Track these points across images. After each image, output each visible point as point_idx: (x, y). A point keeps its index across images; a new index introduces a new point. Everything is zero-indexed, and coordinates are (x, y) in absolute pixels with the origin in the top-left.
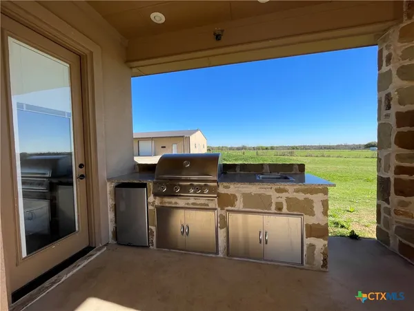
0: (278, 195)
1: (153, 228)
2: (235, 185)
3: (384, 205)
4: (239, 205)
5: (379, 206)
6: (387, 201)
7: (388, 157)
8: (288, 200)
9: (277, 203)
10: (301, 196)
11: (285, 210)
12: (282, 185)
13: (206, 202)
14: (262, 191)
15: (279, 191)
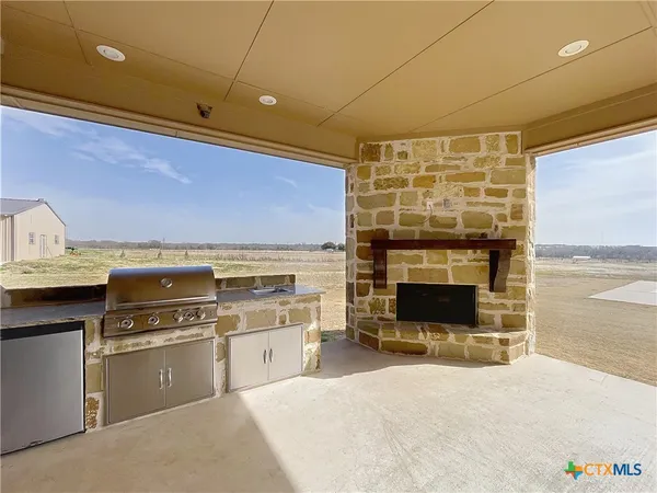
0: (283, 308)
1: (97, 396)
2: (240, 304)
3: (351, 305)
4: (242, 326)
5: (347, 307)
6: (352, 302)
7: (352, 265)
8: (291, 311)
9: (281, 317)
10: (301, 306)
11: (288, 322)
12: (283, 298)
13: (200, 331)
14: (268, 306)
15: (282, 304)
